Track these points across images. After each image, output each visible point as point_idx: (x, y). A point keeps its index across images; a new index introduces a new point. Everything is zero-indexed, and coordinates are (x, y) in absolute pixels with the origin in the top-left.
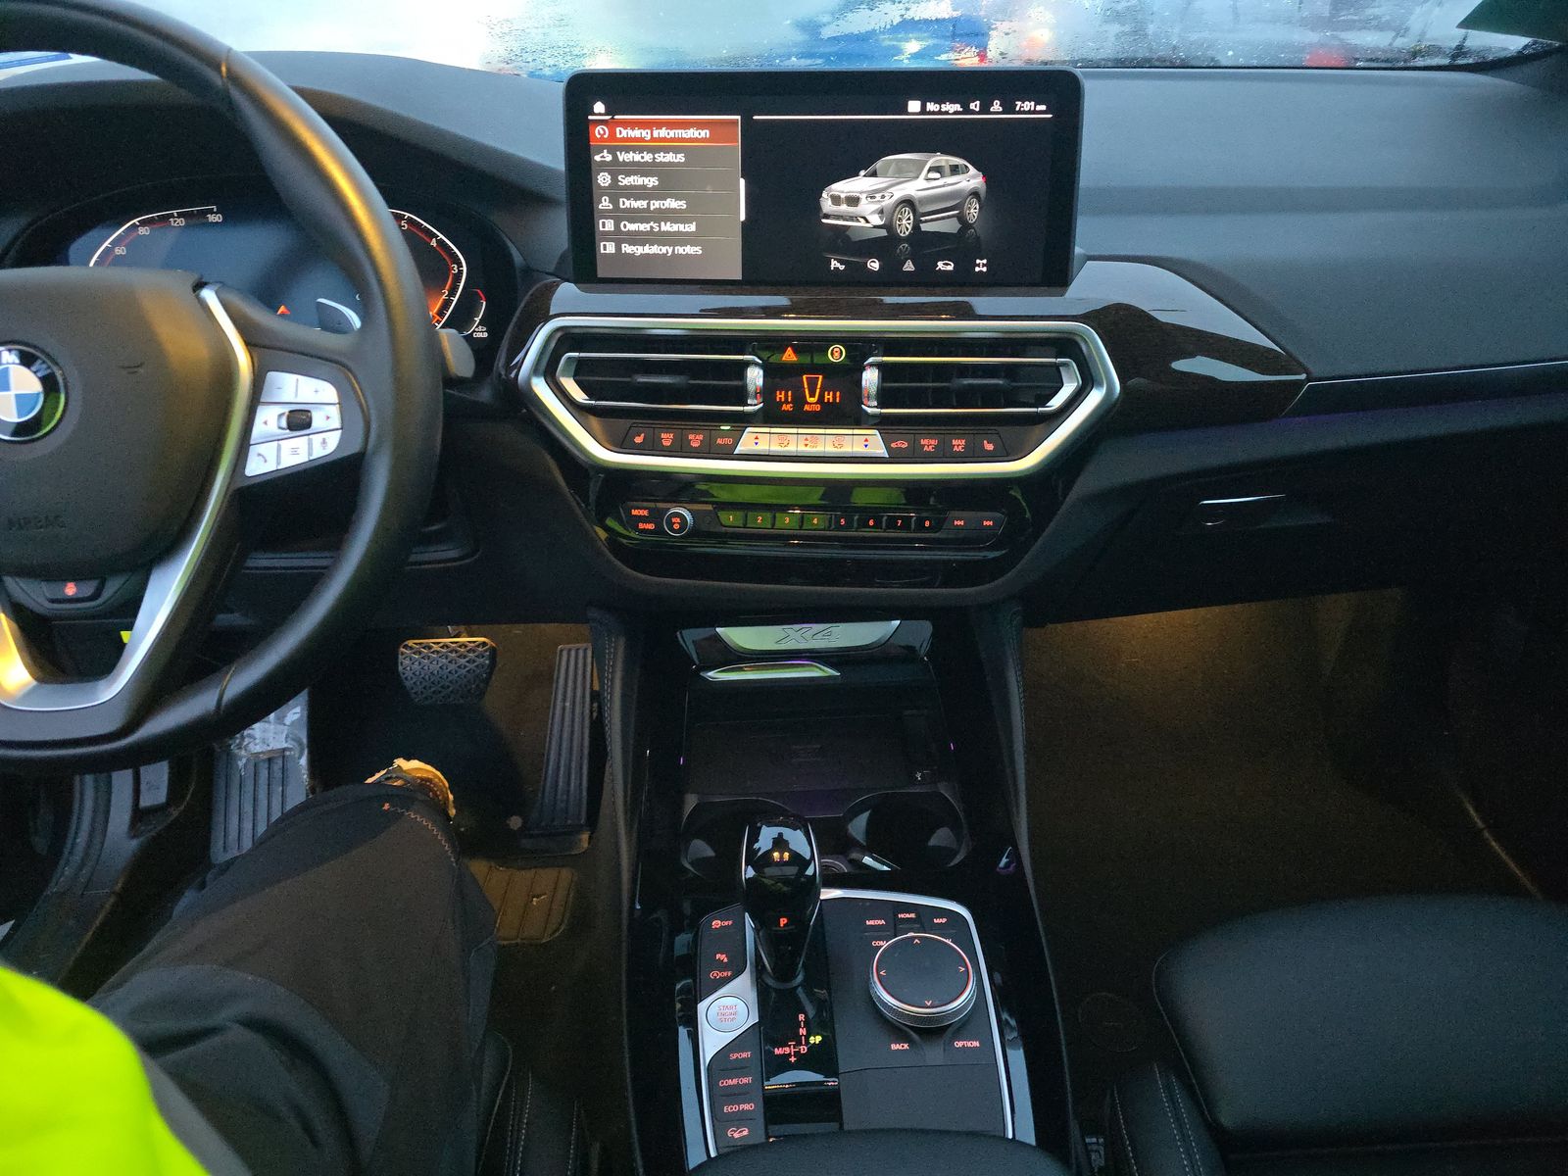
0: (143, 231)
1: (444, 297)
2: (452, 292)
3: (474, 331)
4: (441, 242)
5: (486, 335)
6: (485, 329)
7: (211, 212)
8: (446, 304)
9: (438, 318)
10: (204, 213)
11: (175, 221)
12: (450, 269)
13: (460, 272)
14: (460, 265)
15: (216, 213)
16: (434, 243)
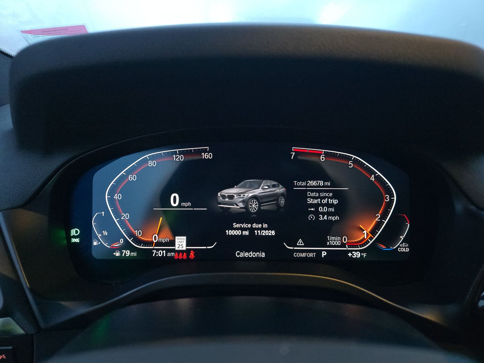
0: (151, 164)
1: (377, 220)
2: (384, 217)
3: (399, 246)
4: (378, 178)
5: (408, 250)
6: (407, 245)
7: (205, 151)
8: (378, 225)
9: (370, 235)
10: (199, 152)
11: (176, 158)
12: (382, 198)
13: (391, 201)
14: (391, 195)
15: (208, 152)
16: (372, 178)
